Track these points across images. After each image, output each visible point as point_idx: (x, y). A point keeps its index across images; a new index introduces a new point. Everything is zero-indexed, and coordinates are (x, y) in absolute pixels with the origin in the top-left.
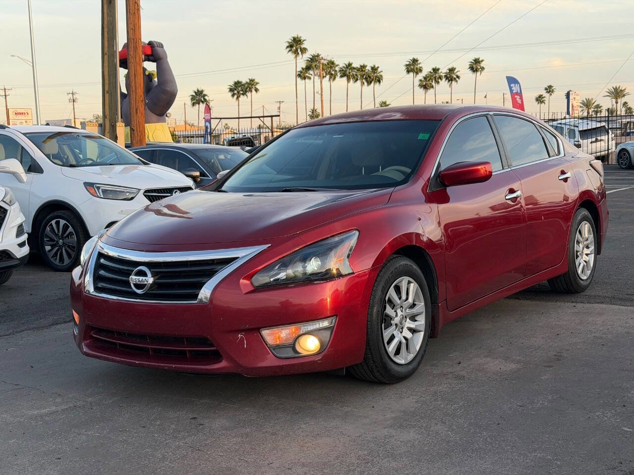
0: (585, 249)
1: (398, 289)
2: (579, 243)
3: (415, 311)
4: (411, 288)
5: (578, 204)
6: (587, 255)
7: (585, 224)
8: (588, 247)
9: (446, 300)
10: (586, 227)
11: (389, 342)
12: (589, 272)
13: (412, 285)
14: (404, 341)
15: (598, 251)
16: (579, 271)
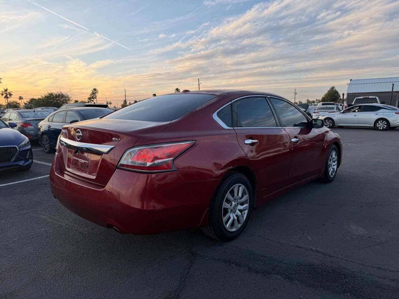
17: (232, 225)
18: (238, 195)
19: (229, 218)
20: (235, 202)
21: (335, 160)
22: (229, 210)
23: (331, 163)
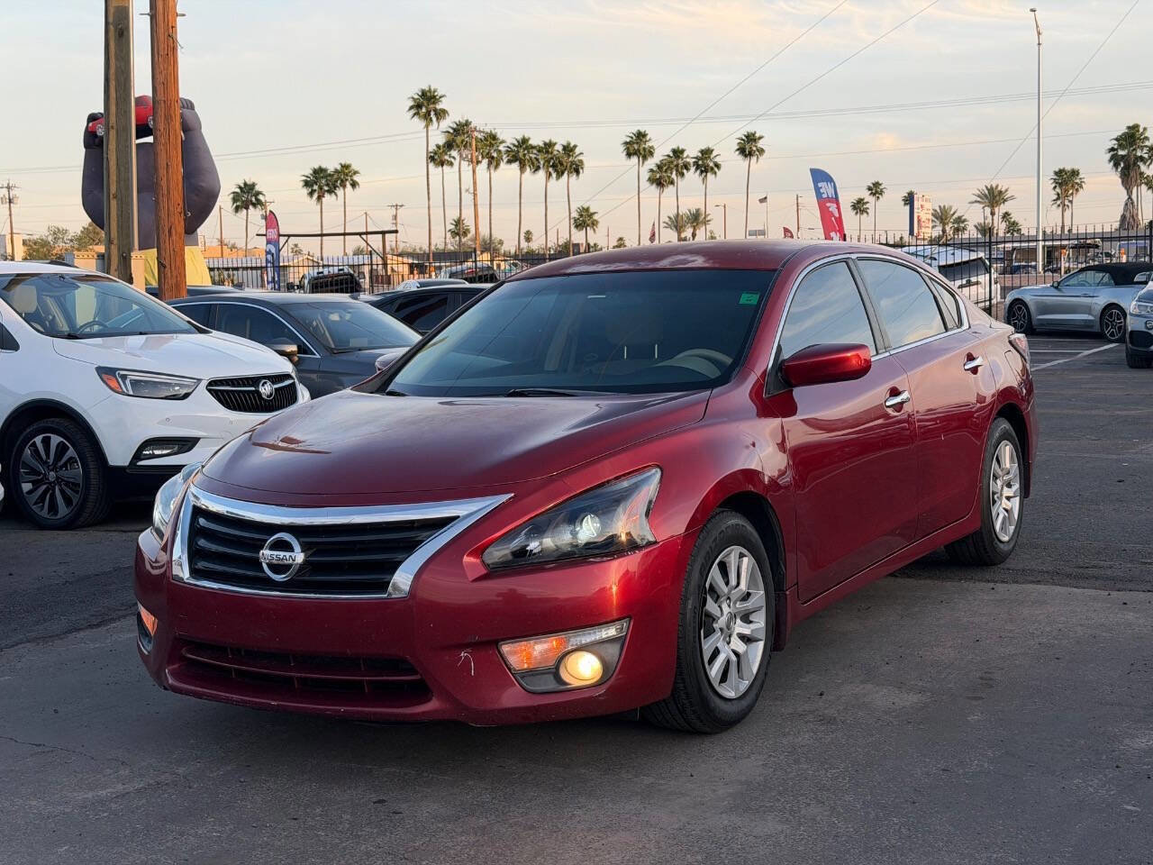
0: (1005, 489)
1: (723, 568)
2: (996, 478)
3: (749, 604)
4: (743, 564)
5: (994, 412)
6: (1008, 498)
7: (1006, 445)
8: (1009, 486)
9: (797, 583)
10: (1007, 451)
11: (712, 659)
12: (1012, 528)
13: (745, 560)
14: (734, 658)
15: (1025, 491)
16: (998, 527)
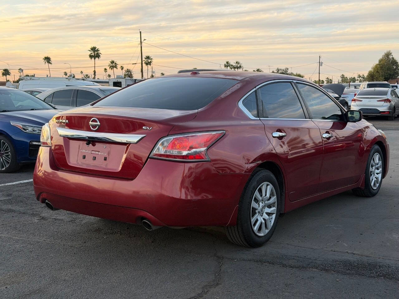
17: (260, 229)
18: (266, 195)
19: (257, 220)
20: (262, 203)
21: (378, 167)
22: (257, 211)
23: (374, 170)
